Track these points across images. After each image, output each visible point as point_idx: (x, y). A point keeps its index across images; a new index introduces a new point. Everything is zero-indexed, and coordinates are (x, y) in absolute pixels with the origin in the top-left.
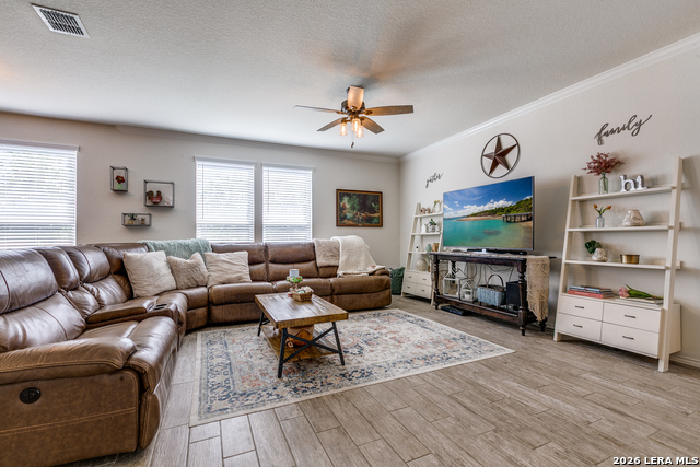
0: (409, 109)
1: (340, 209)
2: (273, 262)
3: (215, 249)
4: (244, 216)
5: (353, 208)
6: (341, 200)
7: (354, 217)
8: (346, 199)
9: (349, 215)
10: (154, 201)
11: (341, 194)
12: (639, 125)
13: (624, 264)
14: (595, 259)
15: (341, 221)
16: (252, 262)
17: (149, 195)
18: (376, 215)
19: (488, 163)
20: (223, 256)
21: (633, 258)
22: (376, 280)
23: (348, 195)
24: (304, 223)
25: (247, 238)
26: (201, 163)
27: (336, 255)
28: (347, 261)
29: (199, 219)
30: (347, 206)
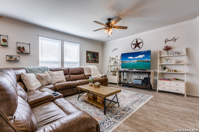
0: (126, 28)
1: (87, 57)
2: (71, 74)
3: (51, 70)
4: (57, 59)
5: (91, 57)
6: (88, 54)
7: (91, 60)
8: (89, 54)
9: (90, 59)
10: (21, 50)
11: (88, 52)
12: (176, 39)
13: (174, 72)
14: (166, 71)
15: (88, 61)
16: (65, 74)
17: (19, 48)
18: (97, 59)
19: (134, 46)
20: (55, 73)
21: (175, 71)
22: (104, 79)
23: (90, 53)
24: (76, 61)
25: (58, 66)
26: (41, 37)
27: (90, 72)
28: (94, 73)
29: (41, 59)
30: (89, 56)
